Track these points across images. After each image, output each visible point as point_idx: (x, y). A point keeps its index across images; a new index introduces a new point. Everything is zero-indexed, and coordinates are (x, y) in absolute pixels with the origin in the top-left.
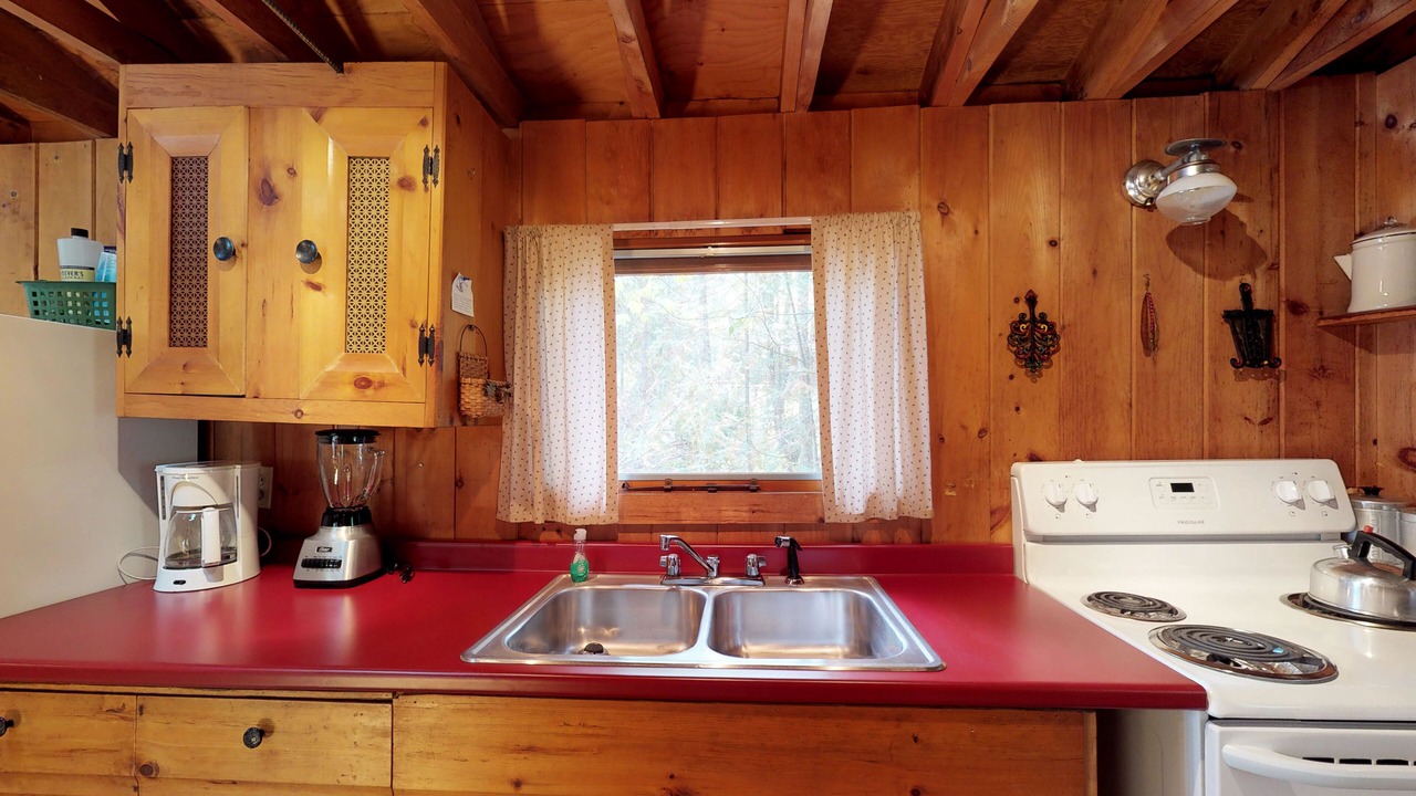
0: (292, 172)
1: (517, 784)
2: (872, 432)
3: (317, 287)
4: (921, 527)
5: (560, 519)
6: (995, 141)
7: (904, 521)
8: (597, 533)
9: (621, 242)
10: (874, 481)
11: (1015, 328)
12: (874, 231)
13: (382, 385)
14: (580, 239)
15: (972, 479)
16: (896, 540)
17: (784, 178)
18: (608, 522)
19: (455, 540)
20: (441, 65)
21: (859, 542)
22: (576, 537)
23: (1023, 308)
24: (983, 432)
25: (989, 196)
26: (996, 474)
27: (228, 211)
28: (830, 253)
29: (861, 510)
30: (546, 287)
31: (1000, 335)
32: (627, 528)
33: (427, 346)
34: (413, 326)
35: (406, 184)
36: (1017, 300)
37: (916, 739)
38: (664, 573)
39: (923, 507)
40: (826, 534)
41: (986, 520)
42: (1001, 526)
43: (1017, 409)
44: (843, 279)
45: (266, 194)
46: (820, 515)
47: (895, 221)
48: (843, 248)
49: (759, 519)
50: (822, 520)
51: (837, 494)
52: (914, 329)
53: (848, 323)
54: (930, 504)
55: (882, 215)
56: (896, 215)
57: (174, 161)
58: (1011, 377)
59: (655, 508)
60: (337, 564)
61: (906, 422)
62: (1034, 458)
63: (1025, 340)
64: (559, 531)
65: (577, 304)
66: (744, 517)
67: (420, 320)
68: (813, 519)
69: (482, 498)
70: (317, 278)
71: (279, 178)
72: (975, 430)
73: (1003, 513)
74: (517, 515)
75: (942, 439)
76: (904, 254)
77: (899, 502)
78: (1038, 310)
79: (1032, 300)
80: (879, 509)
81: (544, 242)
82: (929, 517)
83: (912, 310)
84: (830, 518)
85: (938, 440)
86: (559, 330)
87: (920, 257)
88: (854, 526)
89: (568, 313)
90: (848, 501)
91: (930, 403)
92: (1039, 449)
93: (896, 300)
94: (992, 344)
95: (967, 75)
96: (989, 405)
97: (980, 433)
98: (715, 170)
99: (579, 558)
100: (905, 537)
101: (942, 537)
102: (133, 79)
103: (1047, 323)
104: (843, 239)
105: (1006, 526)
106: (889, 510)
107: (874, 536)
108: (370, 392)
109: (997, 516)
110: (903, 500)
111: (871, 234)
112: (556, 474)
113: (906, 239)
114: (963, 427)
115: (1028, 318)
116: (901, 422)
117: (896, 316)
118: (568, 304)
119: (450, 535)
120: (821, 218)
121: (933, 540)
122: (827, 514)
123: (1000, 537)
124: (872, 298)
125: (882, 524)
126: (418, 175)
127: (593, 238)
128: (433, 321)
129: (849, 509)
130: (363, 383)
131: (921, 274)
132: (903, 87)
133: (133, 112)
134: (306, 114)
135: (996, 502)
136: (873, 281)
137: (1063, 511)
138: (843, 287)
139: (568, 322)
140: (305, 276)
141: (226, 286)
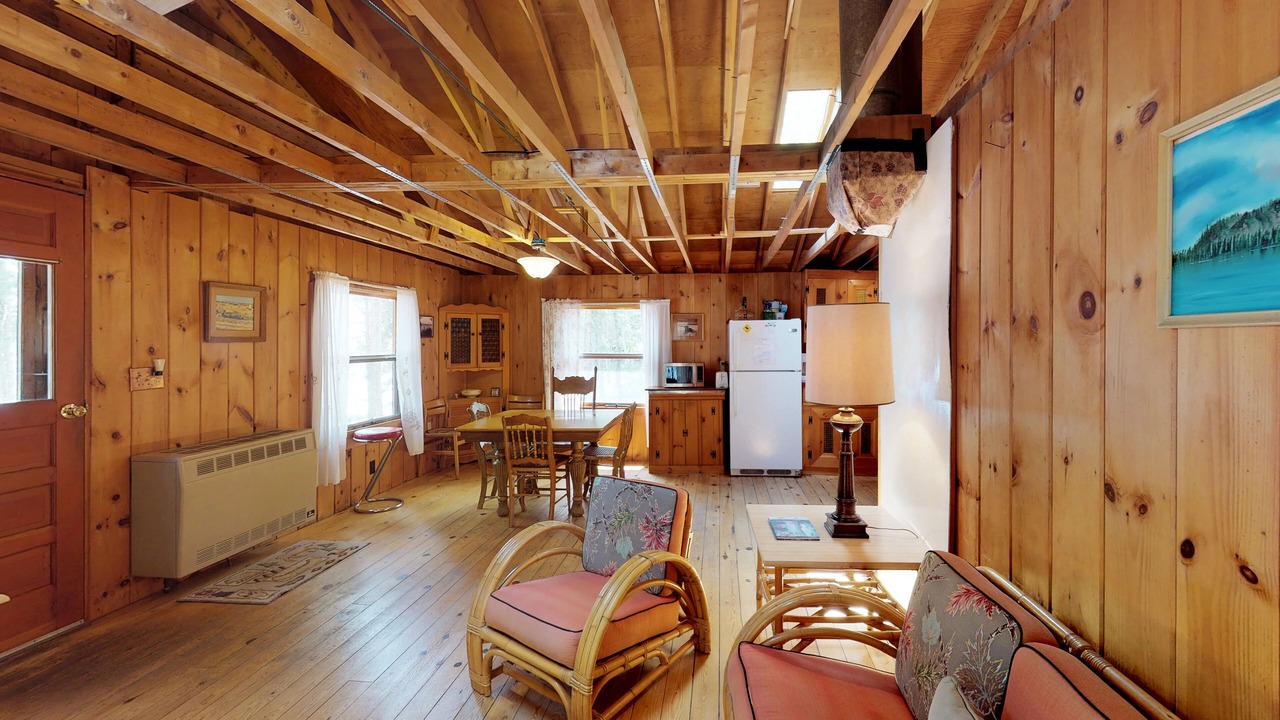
0: (845, 293)
45: (839, 297)
57: (817, 289)
71: (841, 292)
133: (809, 279)
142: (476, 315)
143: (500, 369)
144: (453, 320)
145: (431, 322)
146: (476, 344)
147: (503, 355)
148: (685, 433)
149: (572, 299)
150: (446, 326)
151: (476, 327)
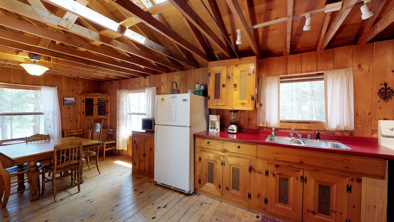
0: (232, 74)
1: (275, 158)
2: (338, 113)
3: (236, 90)
4: (351, 132)
5: (268, 126)
6: (375, 50)
7: (346, 131)
8: (277, 129)
9: (281, 78)
10: (339, 123)
11: (380, 91)
12: (340, 73)
13: (245, 104)
14: (273, 79)
15: (366, 123)
16: (344, 135)
17: (317, 64)
18: (278, 127)
19: (248, 129)
20: (256, 56)
21: (334, 135)
22: (272, 129)
23: (383, 86)
24: (369, 114)
25: (373, 62)
26: (373, 122)
27: (223, 80)
28: (328, 78)
29: (335, 128)
30: (267, 87)
31: (376, 92)
32: (281, 129)
33: (253, 98)
34: (250, 95)
35: (249, 75)
36: (381, 85)
37: (347, 159)
38: (290, 136)
39: (352, 128)
40: (326, 133)
41: (370, 132)
42: (374, 134)
43: (380, 108)
44: (332, 83)
45: (229, 78)
46: (325, 129)
47: (345, 71)
48: (332, 77)
49: (310, 129)
50: (325, 130)
51: (329, 125)
52: (350, 92)
53: (333, 91)
54: (354, 128)
55: (342, 70)
56: (346, 69)
57: (216, 74)
58: (379, 102)
59: (287, 126)
60: (234, 130)
61: (347, 111)
62: (385, 119)
63: (383, 93)
64: (267, 129)
65: (272, 90)
66: (307, 128)
67: (252, 94)
68: (323, 129)
69: (254, 122)
70: (236, 89)
71: (230, 75)
72: (367, 113)
73: (376, 131)
74: (261, 125)
75: (358, 115)
76: (348, 77)
77: (345, 127)
78: (387, 87)
79: (386, 85)
80: (340, 128)
81: (267, 80)
82: (353, 130)
83: (350, 88)
84: (327, 129)
85: (356, 115)
86: (269, 94)
87: (352, 77)
88: (333, 131)
89: (271, 91)
90: (332, 126)
91: (354, 107)
92: (387, 117)
93: (345, 86)
94: (373, 95)
95: (366, 39)
96: (372, 108)
97: (369, 113)
98: (301, 63)
99: (273, 133)
100: (347, 134)
101: (356, 135)
102: (211, 63)
103: (390, 89)
104: (332, 75)
105: (376, 134)
106: (342, 128)
107: (338, 134)
108: (243, 105)
109: (373, 132)
110: (346, 127)
111: (339, 73)
112: (268, 119)
113: (349, 74)
114: (364, 112)
115: (384, 88)
116: (346, 111)
117: (345, 89)
118: (271, 90)
119: (247, 128)
120: (327, 71)
121: (354, 135)
122: (326, 128)
123: (374, 136)
124: (339, 86)
125: (341, 131)
126: (252, 73)
127: (276, 78)
128: (253, 95)
129: (332, 128)
130: (243, 104)
131: (353, 81)
132: (349, 40)
133: (211, 68)
134: (235, 66)
135: (373, 128)
136: (339, 82)
137: (393, 131)
138: (331, 84)
139: (271, 93)
140: (234, 89)
141: (223, 91)
142: (96, 98)
143: (106, 118)
144: (86, 99)
145: (74, 100)
146: (95, 109)
147: (107, 113)
148: (144, 155)
149: (126, 89)
150: (83, 101)
151: (95, 102)
